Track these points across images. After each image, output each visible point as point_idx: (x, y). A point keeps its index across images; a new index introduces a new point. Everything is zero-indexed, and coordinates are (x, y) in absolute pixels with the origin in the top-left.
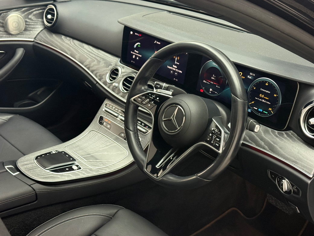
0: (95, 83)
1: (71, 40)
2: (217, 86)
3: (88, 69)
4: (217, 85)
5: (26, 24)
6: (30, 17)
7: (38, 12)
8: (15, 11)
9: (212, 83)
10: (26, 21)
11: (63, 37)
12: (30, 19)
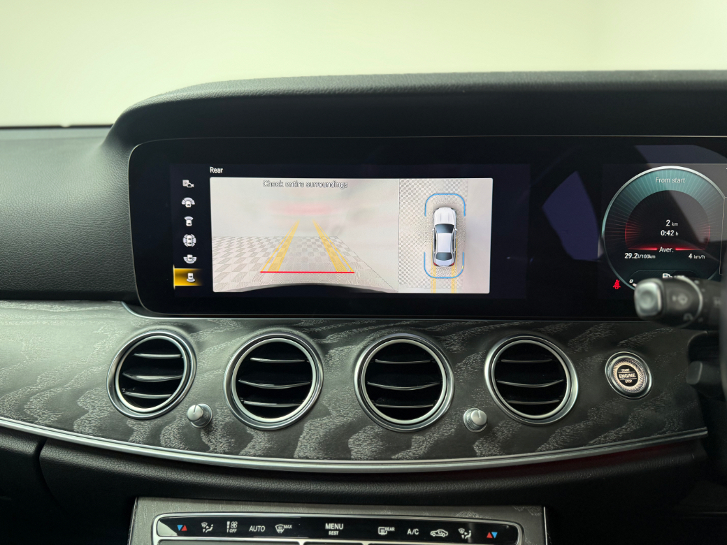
2: (690, 256)
4: (688, 253)
9: (668, 250)
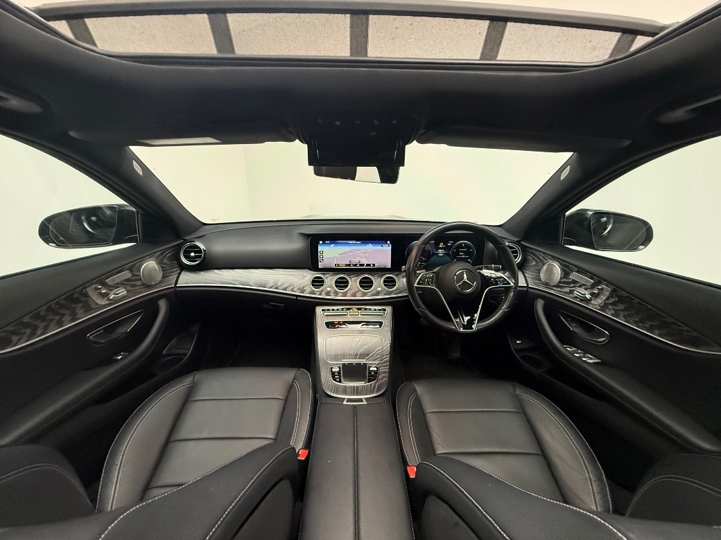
0: (295, 298)
1: (230, 270)
3: (277, 288)
5: (163, 271)
6: (164, 261)
7: (170, 254)
8: (149, 258)
10: (163, 267)
11: (216, 271)
12: (165, 264)
